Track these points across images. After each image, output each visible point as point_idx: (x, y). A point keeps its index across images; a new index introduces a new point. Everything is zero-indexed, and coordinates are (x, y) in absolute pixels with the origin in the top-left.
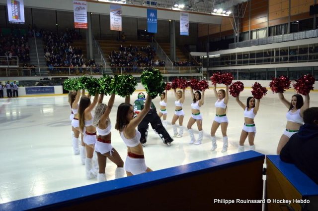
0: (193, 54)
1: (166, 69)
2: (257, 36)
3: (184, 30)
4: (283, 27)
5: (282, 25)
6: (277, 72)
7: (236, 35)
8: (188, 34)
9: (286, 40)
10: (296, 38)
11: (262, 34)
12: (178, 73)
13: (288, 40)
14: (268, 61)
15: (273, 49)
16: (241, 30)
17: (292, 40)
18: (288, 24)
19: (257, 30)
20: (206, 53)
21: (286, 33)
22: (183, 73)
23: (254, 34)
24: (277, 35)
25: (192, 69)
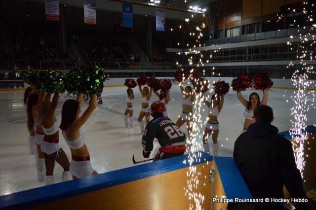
0: (169, 50)
1: (142, 65)
2: (231, 34)
3: (159, 25)
4: (256, 25)
5: (254, 24)
6: (249, 70)
7: (211, 32)
8: (164, 30)
9: (257, 39)
10: (267, 37)
11: (236, 32)
12: (154, 69)
13: (260, 38)
14: (240, 59)
15: (246, 47)
16: (216, 27)
17: (263, 39)
18: (260, 23)
19: (232, 28)
20: (182, 50)
21: (258, 32)
22: (158, 69)
23: (229, 32)
24: (249, 33)
25: (168, 65)
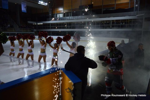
0: (29, 22)
1: (14, 29)
2: (59, 16)
3: (24, 9)
4: (69, 13)
5: (69, 12)
6: (68, 33)
7: (50, 15)
8: (26, 12)
9: (71, 19)
10: (74, 19)
11: (61, 16)
12: (21, 32)
13: (72, 19)
14: (64, 28)
15: (66, 23)
16: (52, 13)
17: (73, 19)
18: (71, 12)
19: (60, 14)
20: (36, 22)
21: (71, 16)
22: (24, 32)
23: (58, 15)
24: (67, 16)
25: (29, 30)
